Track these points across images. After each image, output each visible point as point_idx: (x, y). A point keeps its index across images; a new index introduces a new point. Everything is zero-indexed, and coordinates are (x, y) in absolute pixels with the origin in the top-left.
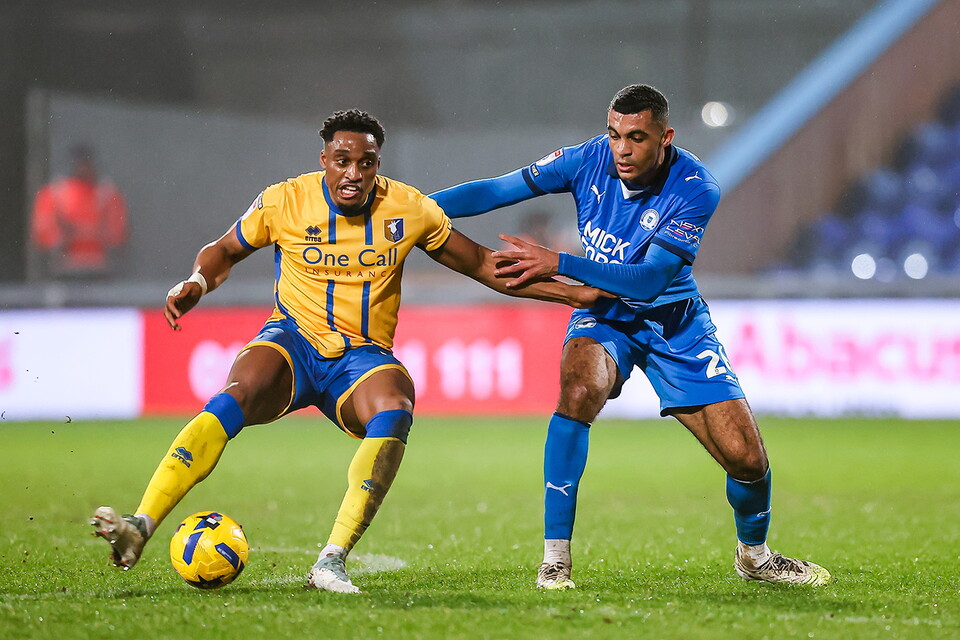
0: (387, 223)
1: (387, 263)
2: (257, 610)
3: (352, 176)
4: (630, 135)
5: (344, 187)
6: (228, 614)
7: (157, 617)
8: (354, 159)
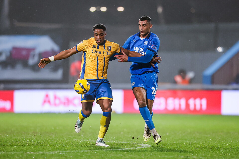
0: (108, 47)
1: (108, 54)
2: (118, 155)
3: (99, 38)
4: (143, 25)
5: (98, 40)
6: (112, 156)
7: (96, 157)
8: (99, 34)
